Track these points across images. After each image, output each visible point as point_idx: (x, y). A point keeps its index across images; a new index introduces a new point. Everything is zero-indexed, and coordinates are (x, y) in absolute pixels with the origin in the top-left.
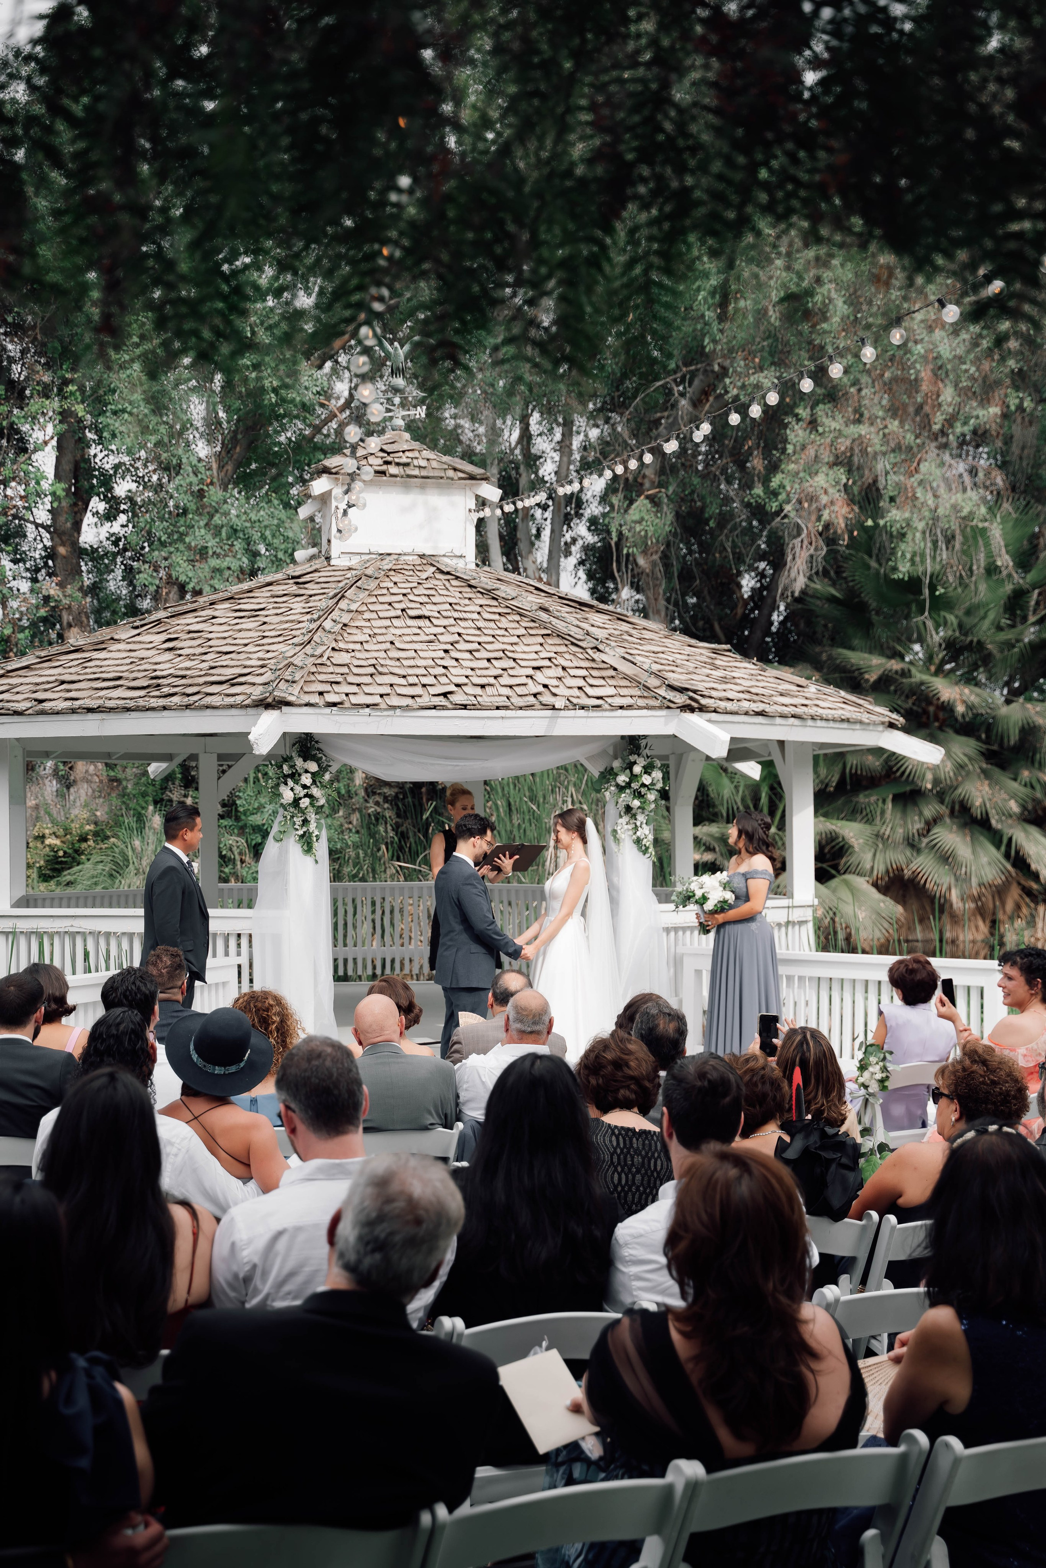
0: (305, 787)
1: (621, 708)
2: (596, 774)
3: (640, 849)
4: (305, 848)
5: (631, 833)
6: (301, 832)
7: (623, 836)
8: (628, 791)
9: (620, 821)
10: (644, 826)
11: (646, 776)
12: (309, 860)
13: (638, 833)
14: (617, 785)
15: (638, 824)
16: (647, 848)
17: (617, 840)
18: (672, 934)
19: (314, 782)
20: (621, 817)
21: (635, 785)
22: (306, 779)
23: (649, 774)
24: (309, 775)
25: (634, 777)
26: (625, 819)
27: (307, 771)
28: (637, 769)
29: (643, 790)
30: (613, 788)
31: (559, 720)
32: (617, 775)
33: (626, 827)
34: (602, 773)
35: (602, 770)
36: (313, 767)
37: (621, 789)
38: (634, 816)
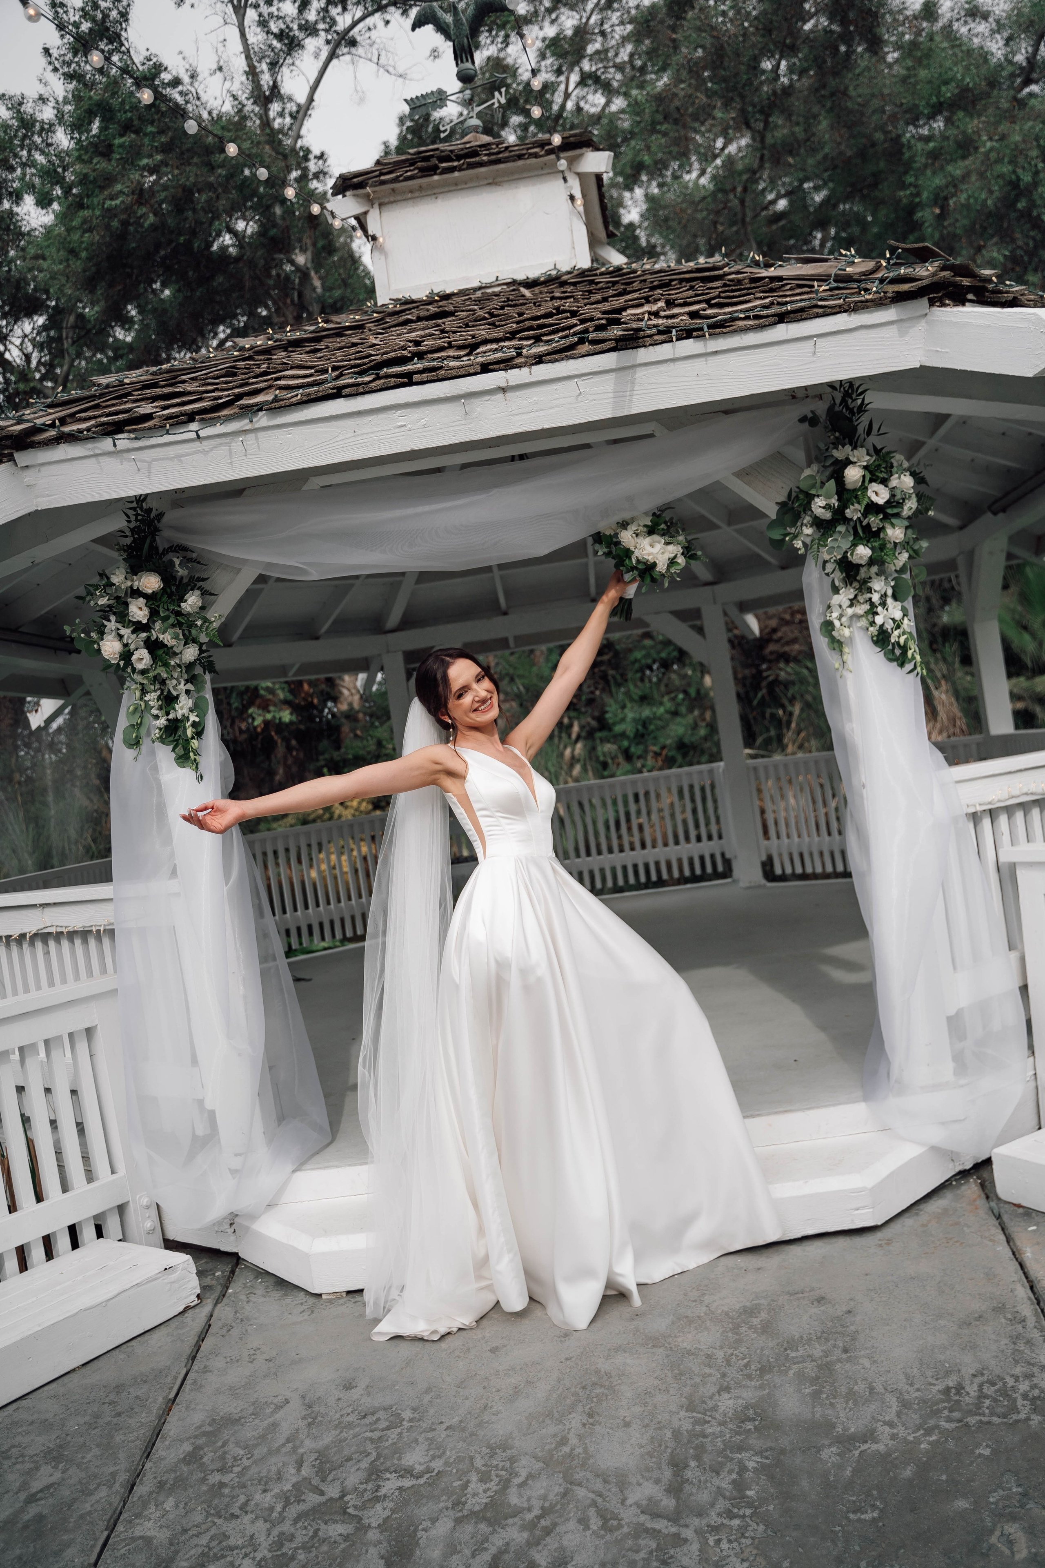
0: (138, 627)
1: (782, 318)
2: (772, 511)
3: (891, 657)
4: (180, 750)
5: (863, 622)
6: (162, 722)
7: (847, 632)
8: (841, 528)
9: (836, 599)
10: (890, 601)
11: (874, 486)
12: (187, 774)
13: (879, 620)
14: (818, 523)
15: (876, 598)
16: (904, 649)
17: (837, 644)
18: (986, 822)
19: (154, 614)
20: (836, 590)
21: (853, 512)
22: (138, 611)
23: (884, 482)
24: (141, 601)
25: (846, 495)
26: (844, 596)
27: (136, 593)
28: (853, 474)
29: (874, 521)
30: (808, 531)
31: (641, 373)
32: (810, 498)
33: (850, 611)
34: (783, 505)
35: (782, 498)
36: (151, 583)
37: (824, 527)
38: (864, 587)
